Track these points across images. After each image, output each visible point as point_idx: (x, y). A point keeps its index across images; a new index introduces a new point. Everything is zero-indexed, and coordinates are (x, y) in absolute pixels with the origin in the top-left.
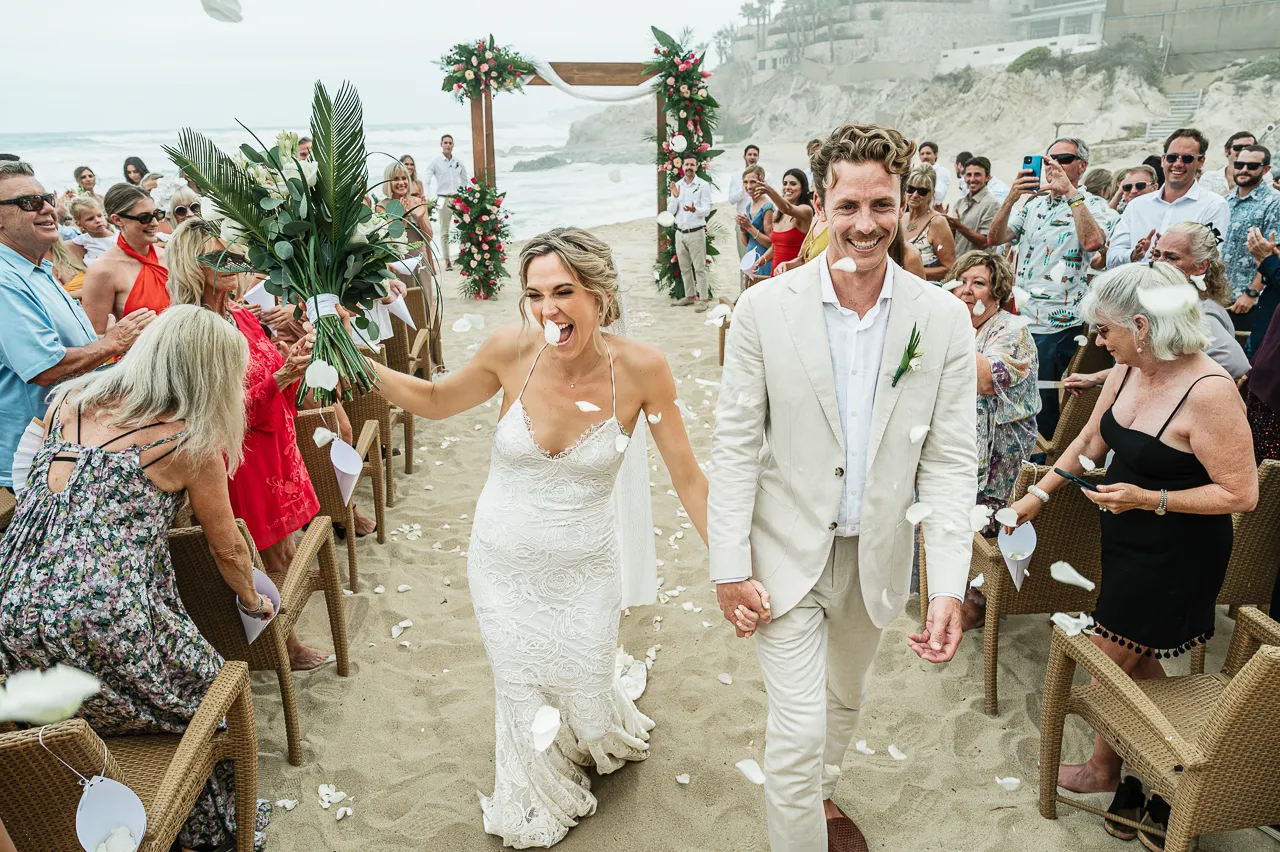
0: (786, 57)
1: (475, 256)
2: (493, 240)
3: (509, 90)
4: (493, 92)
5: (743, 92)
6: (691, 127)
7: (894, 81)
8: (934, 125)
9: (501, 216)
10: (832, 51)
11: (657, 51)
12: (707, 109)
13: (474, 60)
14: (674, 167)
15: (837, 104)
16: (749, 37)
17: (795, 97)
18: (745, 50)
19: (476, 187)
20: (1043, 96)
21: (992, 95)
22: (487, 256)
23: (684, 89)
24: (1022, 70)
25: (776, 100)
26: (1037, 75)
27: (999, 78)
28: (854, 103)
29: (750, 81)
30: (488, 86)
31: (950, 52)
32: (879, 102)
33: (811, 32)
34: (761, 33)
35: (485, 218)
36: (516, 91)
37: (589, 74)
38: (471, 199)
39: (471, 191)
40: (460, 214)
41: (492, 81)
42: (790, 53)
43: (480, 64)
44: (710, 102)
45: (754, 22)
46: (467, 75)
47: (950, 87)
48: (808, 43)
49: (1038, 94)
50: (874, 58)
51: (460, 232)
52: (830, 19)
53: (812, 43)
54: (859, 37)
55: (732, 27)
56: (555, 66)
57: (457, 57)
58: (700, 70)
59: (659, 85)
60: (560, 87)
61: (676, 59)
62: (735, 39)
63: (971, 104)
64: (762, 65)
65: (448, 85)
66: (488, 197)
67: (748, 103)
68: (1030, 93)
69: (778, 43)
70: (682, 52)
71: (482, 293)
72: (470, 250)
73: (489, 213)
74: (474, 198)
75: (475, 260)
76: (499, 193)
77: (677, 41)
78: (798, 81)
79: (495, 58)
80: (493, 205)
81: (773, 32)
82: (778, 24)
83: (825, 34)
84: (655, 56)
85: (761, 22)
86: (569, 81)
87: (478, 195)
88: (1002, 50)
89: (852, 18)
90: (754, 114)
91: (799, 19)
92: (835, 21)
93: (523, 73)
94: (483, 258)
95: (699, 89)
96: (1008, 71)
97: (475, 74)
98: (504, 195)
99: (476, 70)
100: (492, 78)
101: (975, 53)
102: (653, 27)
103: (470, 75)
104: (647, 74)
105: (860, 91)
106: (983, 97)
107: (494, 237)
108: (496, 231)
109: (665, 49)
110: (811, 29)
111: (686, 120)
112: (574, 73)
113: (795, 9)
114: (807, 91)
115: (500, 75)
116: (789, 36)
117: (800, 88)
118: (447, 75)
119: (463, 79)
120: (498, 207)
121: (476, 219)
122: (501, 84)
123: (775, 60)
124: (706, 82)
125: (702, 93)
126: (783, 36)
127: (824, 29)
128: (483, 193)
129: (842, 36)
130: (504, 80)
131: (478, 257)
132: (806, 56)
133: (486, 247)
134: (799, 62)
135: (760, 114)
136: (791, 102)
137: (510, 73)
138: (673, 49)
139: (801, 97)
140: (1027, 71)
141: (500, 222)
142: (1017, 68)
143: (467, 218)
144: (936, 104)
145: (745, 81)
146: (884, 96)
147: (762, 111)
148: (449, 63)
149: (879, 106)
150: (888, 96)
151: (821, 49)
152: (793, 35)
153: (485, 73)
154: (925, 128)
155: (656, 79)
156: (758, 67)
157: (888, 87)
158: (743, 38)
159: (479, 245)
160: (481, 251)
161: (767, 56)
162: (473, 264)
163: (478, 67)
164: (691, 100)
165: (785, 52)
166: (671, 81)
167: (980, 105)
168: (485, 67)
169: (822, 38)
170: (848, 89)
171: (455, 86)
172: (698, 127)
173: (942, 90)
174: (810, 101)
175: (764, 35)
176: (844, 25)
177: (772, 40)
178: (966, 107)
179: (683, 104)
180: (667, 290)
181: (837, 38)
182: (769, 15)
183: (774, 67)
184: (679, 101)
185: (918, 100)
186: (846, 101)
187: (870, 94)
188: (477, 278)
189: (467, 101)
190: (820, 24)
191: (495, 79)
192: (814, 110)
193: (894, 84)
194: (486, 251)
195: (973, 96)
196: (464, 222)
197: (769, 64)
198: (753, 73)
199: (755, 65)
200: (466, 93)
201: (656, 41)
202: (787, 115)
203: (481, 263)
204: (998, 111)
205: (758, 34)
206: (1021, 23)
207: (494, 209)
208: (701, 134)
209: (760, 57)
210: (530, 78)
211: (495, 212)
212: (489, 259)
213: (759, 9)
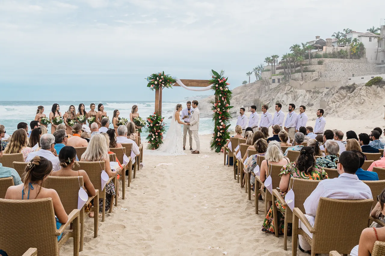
0: (283, 78)
1: (153, 137)
2: (159, 132)
3: (167, 87)
4: (163, 87)
5: (266, 91)
6: (223, 99)
7: (328, 88)
8: (338, 105)
9: (163, 124)
10: (302, 76)
11: (213, 77)
12: (228, 94)
13: (158, 78)
14: (217, 111)
15: (304, 97)
16: (268, 70)
17: (286, 94)
18: (266, 75)
19: (155, 115)
20: (380, 95)
21: (360, 95)
22: (157, 137)
23: (221, 88)
24: (371, 85)
25: (279, 95)
26: (377, 87)
27: (362, 88)
28: (312, 97)
29: (269, 87)
30: (161, 86)
31: (352, 78)
32: (322, 97)
33: (294, 69)
34: (273, 69)
35: (157, 125)
36: (170, 87)
37: (192, 83)
38: (153, 119)
39: (154, 117)
40: (150, 124)
41: (162, 84)
42: (285, 77)
43: (159, 79)
44: (229, 92)
45: (270, 64)
46: (155, 83)
47: (347, 91)
48: (292, 73)
49: (378, 94)
50: (320, 80)
51: (149, 129)
52: (301, 64)
53: (294, 73)
54: (314, 71)
55: (262, 66)
56: (182, 81)
57: (153, 77)
58: (226, 83)
59: (213, 87)
60: (183, 87)
61: (219, 79)
62: (263, 71)
63: (352, 98)
64: (274, 81)
65: (149, 85)
66: (159, 118)
67: (267, 96)
68: (376, 94)
69: (280, 73)
70: (221, 77)
71: (154, 148)
72: (152, 135)
73: (159, 123)
74: (154, 118)
75: (153, 138)
76: (162, 117)
77: (219, 74)
78: (288, 88)
79: (164, 78)
80: (160, 121)
81: (278, 69)
82: (280, 65)
83: (299, 70)
84: (212, 78)
85: (273, 64)
86: (187, 85)
87: (155, 118)
88: (363, 78)
89: (310, 64)
90: (270, 100)
91: (289, 64)
92: (303, 65)
93: (172, 82)
94: (155, 137)
95: (226, 88)
96: (366, 85)
97: (158, 82)
98: (164, 118)
99: (158, 81)
100: (163, 83)
101: (362, 78)
102: (212, 70)
103: (156, 83)
104: (210, 83)
105: (314, 92)
106: (357, 95)
107: (159, 131)
108: (160, 129)
109: (215, 76)
110: (294, 68)
111: (221, 97)
112: (188, 83)
113: (287, 60)
114: (292, 91)
115: (165, 83)
116: (285, 70)
117: (289, 90)
118: (149, 82)
119: (154, 84)
120: (162, 122)
121: (154, 125)
122: (165, 85)
123: (279, 79)
124: (228, 86)
125: (227, 89)
126: (283, 70)
127: (299, 68)
128: (157, 117)
129: (306, 70)
130: (166, 84)
131: (154, 137)
132: (292, 78)
133: (157, 134)
134: (288, 81)
135: (272, 100)
136: (285, 96)
137: (168, 82)
138: (218, 76)
139: (289, 93)
140: (373, 86)
141: (162, 126)
142: (369, 84)
143: (152, 125)
144: (341, 97)
145: (267, 87)
146: (324, 95)
147: (273, 99)
148: (150, 79)
149: (322, 98)
150: (325, 94)
151: (298, 75)
152: (286, 70)
153: (161, 82)
154: (335, 106)
155: (212, 85)
156: (272, 82)
157: (326, 91)
158: (266, 71)
159: (154, 133)
160: (155, 135)
161: (276, 78)
162: (152, 139)
163: (159, 80)
164: (223, 91)
165: (283, 76)
166: (217, 86)
167: (356, 98)
168: (161, 80)
169: (299, 71)
170: (310, 91)
171: (151, 85)
172: (225, 99)
173: (343, 92)
174: (293, 96)
175: (274, 69)
176: (307, 66)
177: (278, 72)
178: (350, 99)
179: (220, 92)
180: (215, 150)
181: (304, 71)
182: (277, 62)
183: (279, 82)
184: (219, 92)
185: (334, 96)
186: (308, 95)
187: (318, 93)
188: (153, 143)
189: (154, 90)
190: (298, 66)
191: (163, 84)
192: (295, 99)
193: (328, 90)
194: (157, 135)
195: (353, 95)
196: (151, 126)
197: (276, 81)
198: (270, 84)
199: (271, 81)
200: (154, 88)
201: (213, 74)
202: (283, 101)
203: (155, 139)
204: (363, 101)
205: (272, 69)
206: (381, 67)
207: (160, 122)
208: (226, 101)
209: (273, 78)
210: (174, 84)
211: (160, 123)
212: (157, 138)
213: (272, 60)
